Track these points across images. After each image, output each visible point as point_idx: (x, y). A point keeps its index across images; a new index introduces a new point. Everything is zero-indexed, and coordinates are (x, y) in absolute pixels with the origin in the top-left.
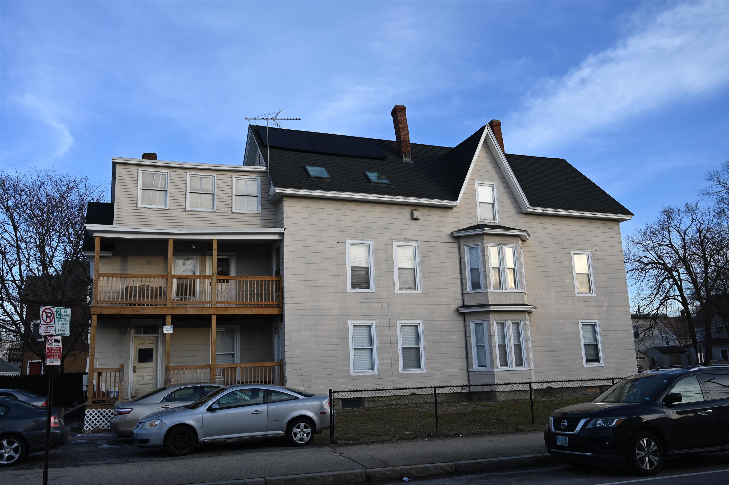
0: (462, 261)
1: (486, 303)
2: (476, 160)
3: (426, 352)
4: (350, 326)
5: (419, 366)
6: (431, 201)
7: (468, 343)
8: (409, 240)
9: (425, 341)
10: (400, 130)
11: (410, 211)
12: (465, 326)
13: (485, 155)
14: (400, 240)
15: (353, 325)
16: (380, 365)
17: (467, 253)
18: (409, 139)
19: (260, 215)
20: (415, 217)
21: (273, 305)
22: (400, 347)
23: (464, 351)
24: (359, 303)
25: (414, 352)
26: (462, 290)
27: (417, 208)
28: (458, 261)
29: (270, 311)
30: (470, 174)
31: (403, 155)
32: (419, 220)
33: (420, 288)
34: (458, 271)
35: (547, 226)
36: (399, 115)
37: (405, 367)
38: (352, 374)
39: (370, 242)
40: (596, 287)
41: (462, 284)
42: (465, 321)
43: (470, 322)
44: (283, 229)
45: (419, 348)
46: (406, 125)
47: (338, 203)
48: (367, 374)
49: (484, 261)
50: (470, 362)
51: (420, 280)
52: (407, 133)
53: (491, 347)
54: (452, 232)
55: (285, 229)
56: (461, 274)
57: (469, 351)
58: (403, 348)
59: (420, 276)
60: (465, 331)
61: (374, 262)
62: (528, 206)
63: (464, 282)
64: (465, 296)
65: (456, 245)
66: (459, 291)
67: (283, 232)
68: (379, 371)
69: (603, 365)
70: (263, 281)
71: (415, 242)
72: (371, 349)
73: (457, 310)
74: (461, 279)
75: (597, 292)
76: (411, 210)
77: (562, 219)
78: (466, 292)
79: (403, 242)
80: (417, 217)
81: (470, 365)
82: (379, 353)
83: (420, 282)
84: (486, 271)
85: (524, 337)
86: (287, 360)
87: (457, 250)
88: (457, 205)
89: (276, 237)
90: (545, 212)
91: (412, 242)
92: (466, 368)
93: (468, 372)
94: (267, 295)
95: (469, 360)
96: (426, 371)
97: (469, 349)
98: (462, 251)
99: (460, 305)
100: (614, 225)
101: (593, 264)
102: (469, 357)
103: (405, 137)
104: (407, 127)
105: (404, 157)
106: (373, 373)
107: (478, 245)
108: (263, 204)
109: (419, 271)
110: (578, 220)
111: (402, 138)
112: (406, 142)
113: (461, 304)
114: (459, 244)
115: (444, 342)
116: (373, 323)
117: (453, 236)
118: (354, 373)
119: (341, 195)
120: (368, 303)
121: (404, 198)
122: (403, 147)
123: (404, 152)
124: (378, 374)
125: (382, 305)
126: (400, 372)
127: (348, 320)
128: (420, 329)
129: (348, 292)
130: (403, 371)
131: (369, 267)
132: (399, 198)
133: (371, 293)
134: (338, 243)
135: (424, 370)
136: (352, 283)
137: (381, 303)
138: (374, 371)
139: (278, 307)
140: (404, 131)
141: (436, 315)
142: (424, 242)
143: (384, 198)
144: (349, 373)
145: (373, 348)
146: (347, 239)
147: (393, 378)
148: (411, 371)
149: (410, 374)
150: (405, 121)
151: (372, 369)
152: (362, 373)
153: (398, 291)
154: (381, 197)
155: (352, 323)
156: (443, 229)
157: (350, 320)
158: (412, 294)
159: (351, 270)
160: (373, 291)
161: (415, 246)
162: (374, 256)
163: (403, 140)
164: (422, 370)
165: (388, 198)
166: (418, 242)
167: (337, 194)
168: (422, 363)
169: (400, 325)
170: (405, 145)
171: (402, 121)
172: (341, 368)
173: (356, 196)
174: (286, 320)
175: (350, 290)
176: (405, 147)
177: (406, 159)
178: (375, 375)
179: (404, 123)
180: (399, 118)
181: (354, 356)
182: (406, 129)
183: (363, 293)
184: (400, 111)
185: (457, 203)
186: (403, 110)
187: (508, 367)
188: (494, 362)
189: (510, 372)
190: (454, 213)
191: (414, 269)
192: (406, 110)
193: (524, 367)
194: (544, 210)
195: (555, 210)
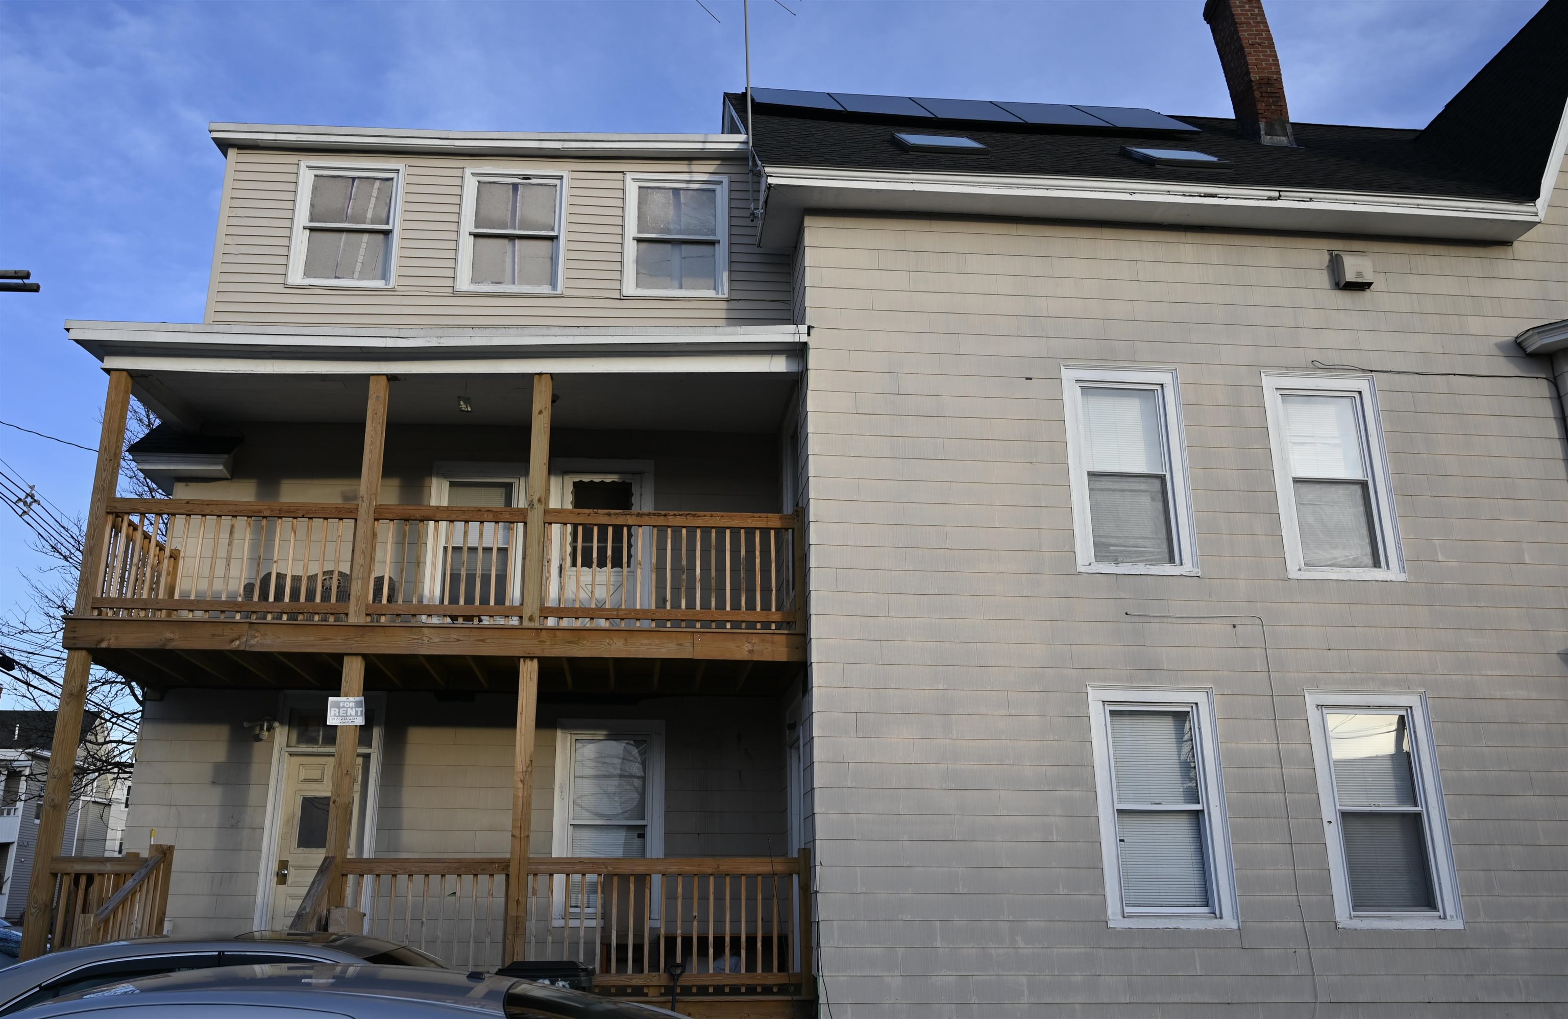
3: (1454, 837)
4: (1098, 716)
5: (1426, 898)
6: (1418, 206)
8: (1329, 369)
9: (1444, 787)
10: (1242, 48)
11: (1327, 257)
14: (1294, 368)
15: (1108, 708)
16: (1242, 885)
18: (1278, 73)
20: (1350, 277)
21: (766, 625)
22: (1329, 813)
24: (1134, 618)
25: (1395, 835)
27: (1357, 245)
29: (756, 648)
31: (1262, 125)
32: (1367, 294)
33: (1400, 559)
37: (1360, 902)
38: (1115, 921)
39: (1166, 378)
44: (803, 328)
45: (1418, 815)
47: (1023, 229)
48: (1183, 925)
51: (1392, 526)
52: (1271, 56)
54: (1517, 338)
55: (809, 328)
58: (1346, 815)
59: (1392, 510)
61: (1186, 457)
65: (1542, 388)
67: (804, 338)
70: (728, 532)
71: (1360, 374)
72: (1197, 816)
76: (1330, 252)
79: (1308, 376)
80: (1359, 274)
82: (1236, 834)
83: (1394, 534)
87: (1548, 408)
88: (1536, 219)
89: (778, 365)
91: (1342, 377)
94: (744, 586)
96: (1465, 923)
103: (1264, 69)
104: (1270, 38)
105: (1267, 134)
106: (1213, 924)
108: (737, 267)
109: (1389, 491)
111: (1254, 73)
112: (1271, 85)
114: (1555, 382)
115: (1538, 793)
116: (1197, 704)
117: (1524, 350)
118: (1124, 917)
119: (1035, 188)
120: (1170, 620)
121: (1299, 197)
122: (1261, 99)
123: (1264, 118)
124: (1234, 925)
125: (1234, 627)
126: (1338, 919)
127: (1085, 688)
128: (1415, 732)
129: (1079, 570)
130: (1351, 918)
131: (1164, 476)
132: (1279, 198)
133: (1181, 576)
134: (1031, 379)
135: (1452, 917)
136: (1097, 539)
137: (1228, 621)
138: (1214, 913)
139: (786, 632)
140: (1260, 49)
141: (1483, 673)
142: (1396, 376)
143: (1214, 197)
144: (1103, 918)
145: (1203, 811)
146: (1067, 367)
147: (1307, 950)
148: (1389, 917)
149: (1388, 932)
150: (1258, 18)
151: (1207, 905)
152: (1159, 920)
153: (1300, 570)
154: (1202, 195)
155: (1103, 701)
156: (1475, 325)
157: (1094, 687)
158: (1366, 583)
159: (1090, 490)
160: (1192, 569)
161: (1360, 392)
162: (1183, 429)
163: (1258, 78)
164: (1445, 918)
165: (1233, 198)
166: (1373, 374)
167: (1019, 185)
168: (1440, 884)
169: (1320, 712)
170: (1264, 95)
171: (1250, 18)
172: (1066, 891)
173: (1095, 191)
174: (815, 683)
175: (1088, 564)
176: (1266, 99)
177: (1275, 137)
178: (1225, 933)
179: (1256, 26)
180: (1238, 10)
181: (1122, 843)
182: (1265, 43)
183: (1149, 577)
185: (1534, 209)
190: (1518, 264)
191: (1364, 484)
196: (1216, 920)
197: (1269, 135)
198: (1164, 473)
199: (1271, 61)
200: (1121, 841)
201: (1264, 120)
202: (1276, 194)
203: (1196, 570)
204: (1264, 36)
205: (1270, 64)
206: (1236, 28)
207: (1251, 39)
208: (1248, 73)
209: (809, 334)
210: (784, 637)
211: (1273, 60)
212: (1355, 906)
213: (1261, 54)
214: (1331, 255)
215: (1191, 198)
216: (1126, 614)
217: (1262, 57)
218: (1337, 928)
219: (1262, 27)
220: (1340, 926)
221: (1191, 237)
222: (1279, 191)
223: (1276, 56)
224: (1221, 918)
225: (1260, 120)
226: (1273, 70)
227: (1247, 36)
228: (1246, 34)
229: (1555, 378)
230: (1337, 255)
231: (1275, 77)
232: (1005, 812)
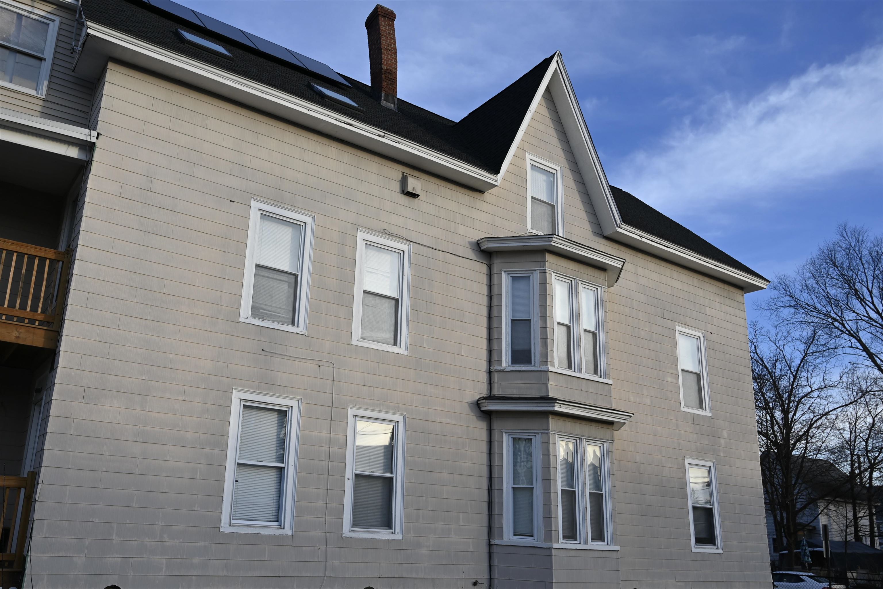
0: (495, 302)
1: (543, 394)
2: (534, 110)
3: (406, 491)
4: (236, 407)
5: (387, 523)
6: (447, 161)
7: (495, 481)
8: (391, 235)
9: (406, 464)
10: (380, 49)
11: (401, 176)
12: (490, 442)
14: (374, 231)
15: (243, 403)
16: (298, 511)
17: (507, 286)
19: (41, 103)
20: (410, 189)
21: (32, 321)
22: (349, 474)
23: (486, 499)
24: (266, 354)
25: (378, 488)
26: (490, 362)
27: (416, 173)
28: (485, 300)
29: (22, 335)
30: (524, 132)
31: (383, 95)
32: (416, 200)
33: (407, 343)
34: (484, 321)
35: (640, 271)
36: (383, 23)
37: (356, 523)
38: (225, 527)
39: (308, 220)
40: (711, 400)
41: (490, 351)
42: (490, 431)
43: (504, 434)
44: (94, 133)
45: (391, 479)
46: (392, 43)
47: (245, 113)
48: (262, 531)
49: (544, 305)
50: (496, 524)
51: (407, 326)
52: (394, 59)
53: (547, 492)
54: (478, 241)
55: (98, 134)
56: (490, 329)
57: (496, 499)
58: (357, 476)
59: (407, 316)
60: (490, 453)
61: (311, 267)
62: (619, 222)
63: (495, 346)
64: (496, 377)
65: (484, 268)
66: (484, 366)
67: (94, 140)
68: (296, 525)
69: (720, 551)
70: (15, 255)
71: (405, 241)
72: (281, 470)
73: (477, 404)
74: (490, 340)
75: (712, 409)
76: (403, 173)
77: (663, 264)
78: (499, 368)
79: (380, 237)
80: (414, 189)
81: (495, 531)
82: (300, 482)
83: (407, 330)
84: (546, 328)
85: (609, 477)
86: (44, 474)
87: (484, 279)
88: (496, 184)
89: (73, 152)
90: (644, 240)
91: (397, 241)
92: (486, 537)
93: (490, 545)
94: (20, 293)
95: (496, 518)
96: (404, 536)
97: (496, 493)
98: (495, 280)
99: (483, 396)
100: (736, 293)
101: (707, 356)
102: (496, 511)
103: (389, 64)
104: (395, 49)
105: (385, 100)
106: (279, 532)
107: (532, 272)
108: (54, 80)
109: (408, 306)
110: (686, 272)
111: (385, 65)
112: (391, 74)
113: (484, 391)
114: (490, 267)
115: (447, 472)
116: (292, 407)
117: (480, 248)
118: (230, 526)
119: (256, 90)
120: (286, 357)
121: (393, 139)
122: (385, 80)
123: (385, 91)
124: (290, 533)
125: (319, 366)
126: (343, 532)
127: (231, 390)
128: (398, 435)
129: (240, 320)
130: (350, 532)
131: (298, 275)
132: (383, 137)
133: (297, 333)
134: (233, 202)
135: (398, 533)
136: (254, 304)
137: (317, 363)
138: (280, 526)
139: (46, 328)
140: (390, 53)
141: (434, 408)
142: (422, 247)
143: (351, 126)
144: (218, 526)
145: (284, 468)
146: (255, 200)
147: (325, 548)
148: (368, 532)
149: (366, 540)
150: (392, 35)
151: (277, 521)
152: (249, 529)
153: (358, 340)
154: (346, 123)
155: (240, 399)
156: (461, 229)
157: (237, 390)
158: (389, 353)
159: (255, 274)
160: (303, 330)
161: (404, 251)
162: (312, 251)
163: (386, 68)
164: (395, 533)
165: (361, 129)
166: (412, 243)
167: (247, 85)
168: (395, 515)
169: (354, 419)
170: (387, 78)
172: (199, 509)
173: (289, 102)
174: (60, 364)
175: (246, 318)
176: (387, 81)
177: (388, 103)
178: (284, 537)
179: (389, 40)
180: (382, 28)
181: (237, 482)
183: (279, 331)
184: (384, 16)
185: (496, 178)
186: (389, 17)
187: (578, 542)
188: (553, 529)
189: (582, 553)
190: (485, 204)
191: (397, 300)
192: (395, 18)
193: (606, 543)
194: (643, 237)
195: (660, 241)
196: (281, 530)
197: (385, 101)
198: (298, 273)
199: (394, 62)
200: (236, 481)
201: (385, 92)
202: (382, 134)
203: (305, 331)
204: (393, 46)
205: (393, 63)
206: (380, 37)
208: (381, 64)
209: (97, 138)
210: (44, 331)
212: (353, 525)
213: (389, 56)
214: (403, 175)
215: (340, 123)
216: (263, 350)
217: (390, 58)
218: (342, 537)
219: (393, 42)
220: (344, 536)
221: (336, 144)
222: (384, 133)
223: (396, 60)
224: (284, 529)
225: (383, 91)
226: (394, 66)
227: (384, 43)
228: (384, 42)
229: (490, 265)
230: (406, 175)
231: (394, 70)
232: (171, 459)
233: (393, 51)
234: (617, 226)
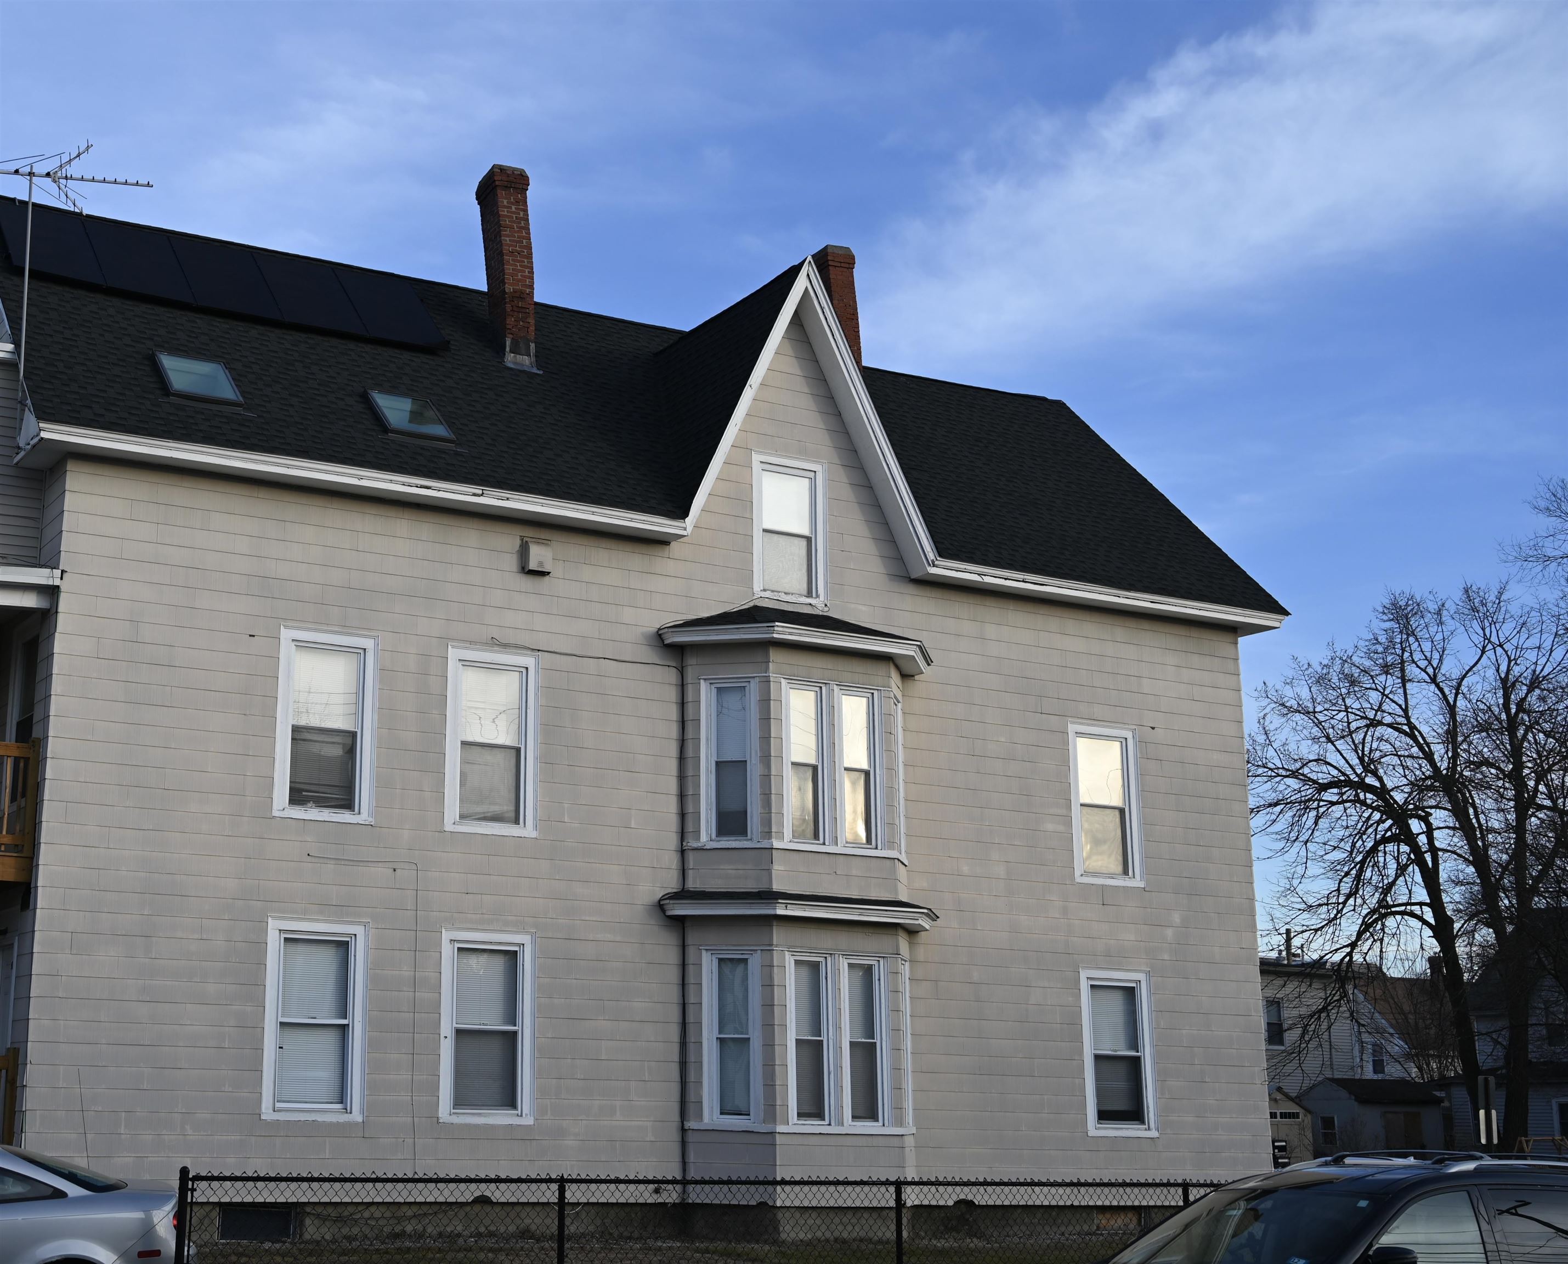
0: (690, 734)
1: (762, 886)
2: (759, 380)
3: (540, 1051)
4: (274, 941)
5: (510, 1100)
6: (593, 513)
7: (691, 1029)
8: (505, 646)
9: (539, 1010)
10: (501, 253)
11: (518, 542)
12: (683, 965)
13: (792, 366)
14: (475, 643)
15: (283, 936)
16: (370, 1087)
17: (709, 706)
18: (532, 287)
20: (533, 565)
22: (447, 1029)
23: (676, 1057)
24: (313, 860)
25: (495, 1049)
26: (682, 835)
27: (544, 534)
28: (674, 731)
30: (738, 427)
31: (508, 342)
32: (547, 578)
33: (535, 818)
34: (672, 766)
35: (991, 631)
36: (504, 201)
37: (460, 1101)
38: (267, 1113)
39: (368, 644)
40: (1146, 857)
41: (683, 815)
42: (683, 947)
43: (704, 953)
44: (57, 573)
45: (515, 1033)
46: (524, 238)
47: (263, 493)
48: (322, 1117)
49: (766, 738)
50: (692, 1097)
51: (535, 791)
52: (527, 266)
53: (769, 1046)
54: (659, 629)
55: (63, 571)
56: (682, 778)
57: (692, 1058)
58: (459, 1032)
59: (535, 775)
60: (683, 984)
61: (376, 717)
62: (931, 556)
63: (690, 809)
64: (691, 858)
65: (671, 676)
66: (672, 840)
67: (57, 582)
68: (367, 1109)
69: (1154, 1133)
71: (529, 652)
72: (343, 1030)
73: (660, 906)
74: (682, 796)
75: (1148, 871)
76: (522, 538)
77: (1044, 610)
78: (694, 844)
79: (485, 650)
80: (541, 564)
81: (691, 1108)
82: (372, 1045)
83: (535, 797)
84: (769, 776)
85: (888, 1016)
86: (33, 1050)
87: (672, 694)
88: (684, 533)
89: (29, 601)
90: (988, 580)
91: (515, 654)
92: (677, 1117)
93: (683, 1130)
95: (691, 1087)
96: (537, 1119)
97: (691, 1047)
98: (690, 697)
99: (670, 890)
100: (1216, 643)
101: (1141, 774)
102: (692, 1077)
103: (519, 281)
104: (529, 248)
105: (511, 352)
106: (344, 1117)
107: (748, 680)
109: (536, 758)
110: (1096, 617)
111: (511, 284)
113: (673, 885)
114: (682, 672)
115: (606, 1017)
116: (355, 935)
117: (663, 641)
118: (274, 1110)
119: (278, 466)
120: (342, 863)
121: (498, 497)
122: (511, 313)
123: (512, 334)
124: (360, 1118)
125: (395, 870)
126: (440, 1115)
127: (266, 918)
128: (523, 965)
129: (274, 815)
130: (451, 1114)
131: (356, 732)
132: (482, 495)
133: (358, 824)
134: (254, 636)
135: (527, 1114)
136: (293, 785)
137: (391, 865)
138: (346, 1109)
139: (15, 855)
140: (518, 258)
141: (583, 918)
142: (558, 656)
143: (430, 489)
144: (258, 1112)
145: (348, 1025)
146: (286, 627)
147: (413, 1139)
148: (479, 1114)
149: (477, 1126)
150: (522, 223)
151: (341, 1103)
152: (302, 1114)
153: (454, 824)
154: (420, 486)
155: (280, 930)
156: (628, 615)
157: (274, 918)
158: (505, 838)
159: (292, 739)
160: (367, 818)
161: (527, 668)
162: (377, 692)
163: (512, 290)
164: (521, 1115)
165: (444, 491)
166: (540, 653)
168: (522, 1088)
169: (452, 946)
170: (515, 309)
171: (514, 222)
172: (230, 1089)
173: (329, 473)
175: (282, 809)
176: (516, 313)
177: (518, 356)
178: (351, 1125)
179: (518, 232)
180: (504, 211)
181: (281, 1049)
182: (524, 252)
183: (331, 824)
184: (506, 187)
185: (683, 525)
186: (517, 186)
187: (827, 1122)
188: (778, 1102)
189: (831, 1140)
190: (671, 562)
191: (518, 750)
192: (529, 185)
193: (880, 1123)
194: (985, 575)
195: (1022, 577)
196: (347, 1115)
197: (513, 353)
198: (356, 730)
199: (526, 273)
200: (280, 1048)
201: (511, 336)
202: (480, 492)
203: (370, 819)
204: (524, 244)
205: (525, 277)
206: (499, 230)
207: (512, 246)
208: (503, 282)
209: (62, 578)
210: (13, 859)
211: (529, 272)
212: (456, 1104)
213: (518, 264)
214: (522, 540)
215: (409, 487)
216: (308, 855)
217: (519, 268)
218: (439, 1122)
219: (524, 234)
220: (441, 1120)
221: (408, 514)
222: (483, 490)
223: (532, 267)
224: (351, 1113)
225: (508, 335)
226: (527, 283)
227: (508, 242)
228: (508, 239)
229: (682, 667)
230: (527, 541)
231: (528, 291)
232: (189, 1022)
233: (526, 253)
234: (930, 565)
